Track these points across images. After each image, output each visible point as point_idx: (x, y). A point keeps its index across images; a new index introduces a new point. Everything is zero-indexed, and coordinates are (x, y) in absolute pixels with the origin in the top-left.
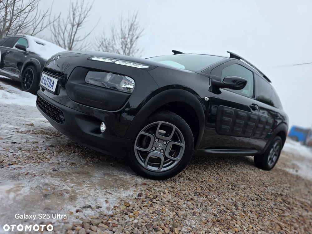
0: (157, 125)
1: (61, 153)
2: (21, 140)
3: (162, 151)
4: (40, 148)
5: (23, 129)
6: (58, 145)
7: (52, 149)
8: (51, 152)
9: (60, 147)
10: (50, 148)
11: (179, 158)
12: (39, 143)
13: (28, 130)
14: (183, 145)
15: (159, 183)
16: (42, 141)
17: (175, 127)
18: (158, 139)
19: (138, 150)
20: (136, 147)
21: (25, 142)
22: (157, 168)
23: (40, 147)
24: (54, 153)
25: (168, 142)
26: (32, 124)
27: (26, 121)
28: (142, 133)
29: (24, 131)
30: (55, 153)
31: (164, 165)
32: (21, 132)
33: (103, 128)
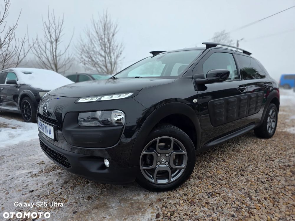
0: (156, 142)
1: (76, 188)
2: (37, 186)
3: (167, 163)
4: (56, 188)
5: (36, 171)
6: (71, 179)
7: (67, 186)
8: (66, 190)
9: (73, 181)
10: (65, 186)
11: (184, 165)
12: (54, 182)
13: (41, 170)
14: (184, 152)
15: (172, 194)
16: (56, 180)
17: (173, 139)
18: (160, 154)
19: (144, 170)
20: (142, 168)
21: (41, 186)
22: (167, 180)
23: (55, 187)
24: (69, 190)
25: (170, 154)
26: (43, 161)
27: (36, 160)
28: (144, 153)
29: (37, 172)
30: (70, 190)
31: (172, 176)
32: (35, 175)
33: (107, 163)
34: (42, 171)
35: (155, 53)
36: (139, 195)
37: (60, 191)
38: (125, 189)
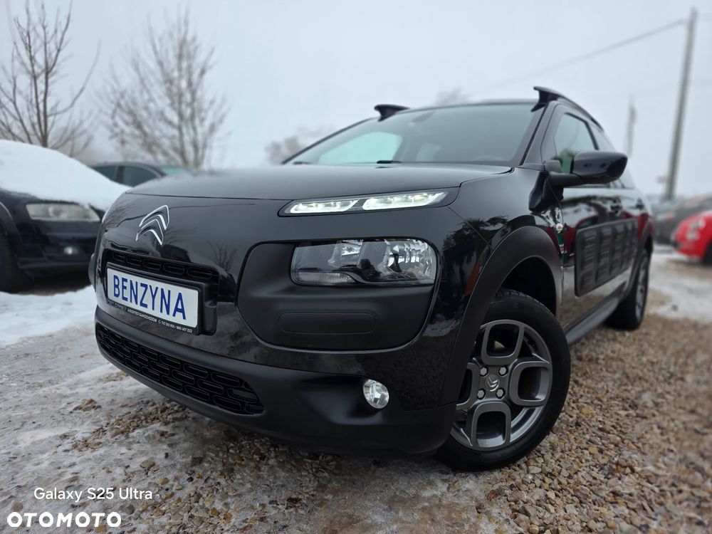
0: (482, 334)
1: (238, 476)
2: (109, 477)
3: (500, 393)
4: (174, 481)
5: (83, 430)
6: (209, 450)
7: (205, 471)
8: (209, 484)
9: (217, 456)
10: (198, 470)
11: (541, 397)
12: (158, 462)
13: (98, 428)
14: (545, 362)
16: (163, 456)
17: (522, 326)
18: (486, 367)
21: (125, 477)
23: (170, 477)
24: (219, 483)
25: (510, 367)
26: (91, 401)
27: (65, 397)
29: (88, 435)
30: (222, 481)
32: (86, 444)
34: (101, 431)
35: (386, 111)
36: (431, 483)
37: (190, 488)
38: (381, 469)
